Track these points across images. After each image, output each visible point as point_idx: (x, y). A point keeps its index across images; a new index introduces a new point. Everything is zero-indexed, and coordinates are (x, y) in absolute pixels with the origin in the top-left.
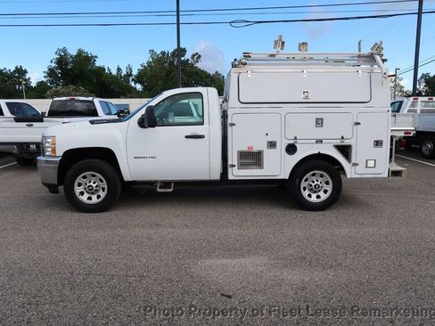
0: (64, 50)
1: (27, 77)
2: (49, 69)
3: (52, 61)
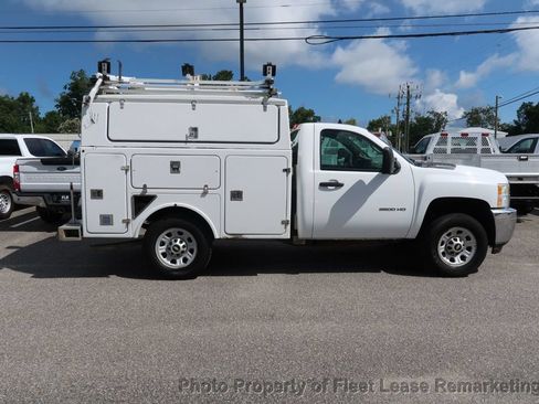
0: (82, 73)
1: (34, 106)
2: (62, 97)
3: (65, 88)
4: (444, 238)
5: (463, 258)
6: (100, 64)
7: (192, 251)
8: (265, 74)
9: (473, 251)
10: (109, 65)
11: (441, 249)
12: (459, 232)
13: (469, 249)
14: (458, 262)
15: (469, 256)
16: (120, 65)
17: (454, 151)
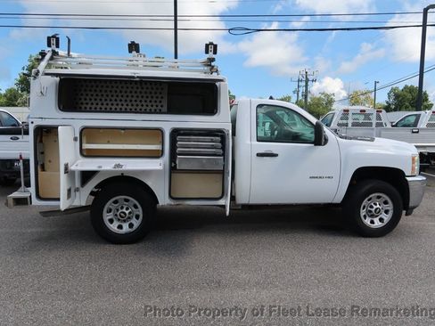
4: (365, 202)
5: (381, 220)
6: (49, 39)
7: (137, 217)
8: (207, 52)
9: (391, 213)
10: (58, 40)
11: (363, 213)
12: (379, 197)
13: (386, 212)
14: (377, 224)
15: (387, 218)
16: (69, 41)
17: (354, 125)
